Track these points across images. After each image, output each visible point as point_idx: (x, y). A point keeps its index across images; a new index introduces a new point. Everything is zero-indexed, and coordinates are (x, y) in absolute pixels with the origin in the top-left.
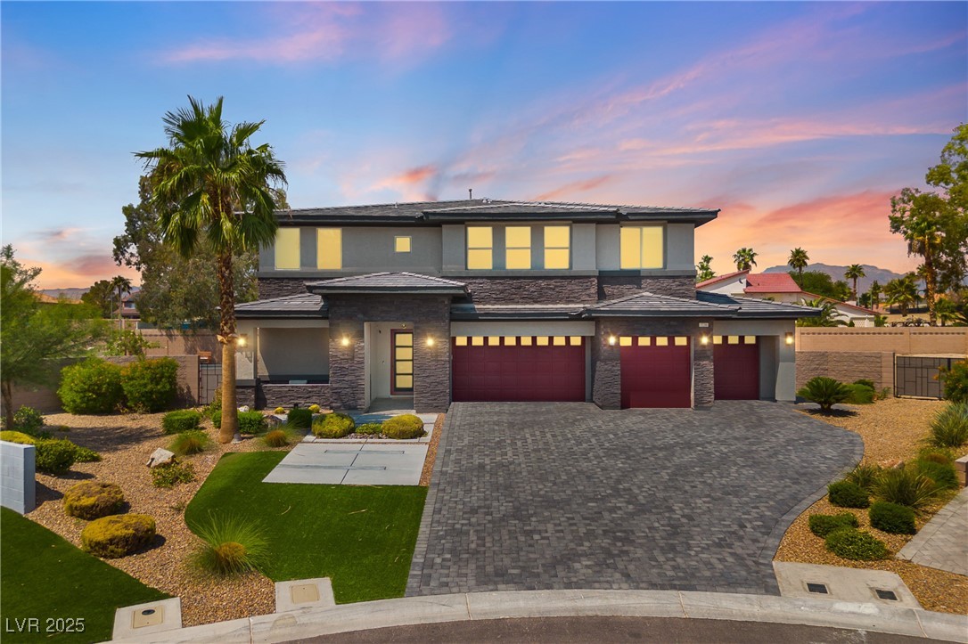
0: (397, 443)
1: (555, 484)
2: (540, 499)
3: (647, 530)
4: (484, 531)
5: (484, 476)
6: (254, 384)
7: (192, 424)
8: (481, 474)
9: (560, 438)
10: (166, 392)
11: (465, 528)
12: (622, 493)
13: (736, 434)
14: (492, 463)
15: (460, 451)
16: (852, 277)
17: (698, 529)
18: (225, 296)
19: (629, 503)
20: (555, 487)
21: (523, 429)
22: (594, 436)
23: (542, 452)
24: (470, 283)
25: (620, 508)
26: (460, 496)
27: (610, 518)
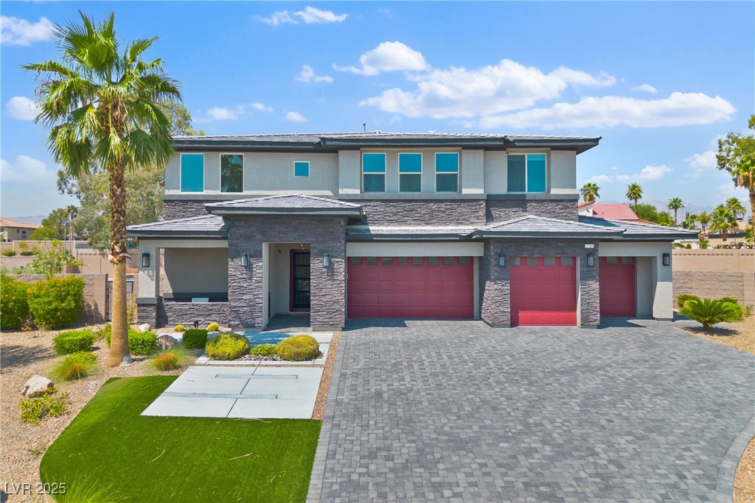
0: (292, 366)
1: (459, 417)
2: (446, 438)
3: (574, 483)
4: (385, 484)
5: (381, 407)
6: (156, 303)
7: (85, 345)
8: (379, 404)
9: (456, 360)
10: (71, 309)
11: (363, 479)
12: (534, 429)
13: (632, 356)
14: (389, 390)
15: (355, 375)
16: (673, 208)
17: (632, 481)
18: (116, 215)
19: (544, 442)
20: (460, 421)
21: (418, 349)
22: (491, 357)
23: (441, 377)
24: (365, 206)
25: (536, 450)
26: (357, 434)
27: (527, 464)
